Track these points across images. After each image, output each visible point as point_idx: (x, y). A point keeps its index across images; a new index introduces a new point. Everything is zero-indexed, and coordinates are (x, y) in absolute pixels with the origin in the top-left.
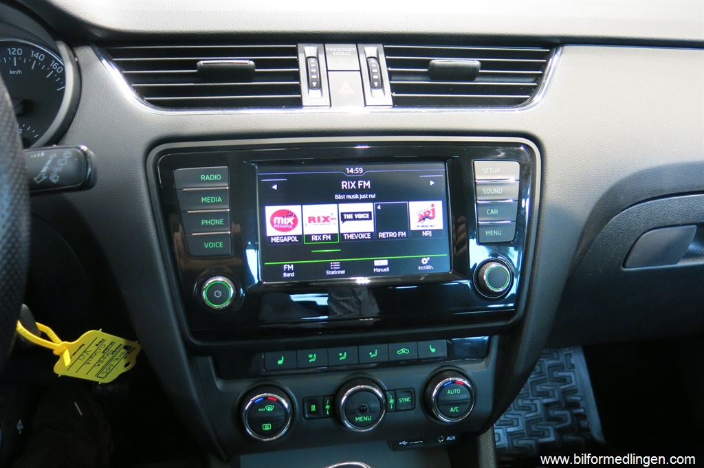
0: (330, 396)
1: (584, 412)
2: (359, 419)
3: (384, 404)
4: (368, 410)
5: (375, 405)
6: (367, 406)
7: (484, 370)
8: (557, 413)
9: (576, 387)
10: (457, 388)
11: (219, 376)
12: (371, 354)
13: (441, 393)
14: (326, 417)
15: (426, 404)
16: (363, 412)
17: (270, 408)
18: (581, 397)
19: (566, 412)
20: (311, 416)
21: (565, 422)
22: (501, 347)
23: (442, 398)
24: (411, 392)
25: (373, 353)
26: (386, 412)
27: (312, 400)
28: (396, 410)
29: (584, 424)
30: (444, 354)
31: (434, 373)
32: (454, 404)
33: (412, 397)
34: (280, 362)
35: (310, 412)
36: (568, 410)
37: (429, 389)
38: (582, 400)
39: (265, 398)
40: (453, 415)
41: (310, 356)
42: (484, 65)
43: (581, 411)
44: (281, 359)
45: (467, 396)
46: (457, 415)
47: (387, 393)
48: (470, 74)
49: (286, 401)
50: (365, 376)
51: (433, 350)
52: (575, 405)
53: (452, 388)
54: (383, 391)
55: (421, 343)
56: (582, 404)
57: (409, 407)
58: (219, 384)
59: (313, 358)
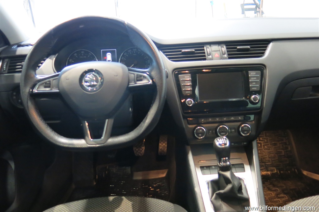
0: (215, 129)
2: (222, 134)
5: (226, 130)
12: (224, 119)
13: (242, 128)
14: (214, 134)
15: (238, 131)
16: (223, 132)
17: (201, 130)
20: (210, 134)
24: (235, 128)
26: (228, 133)
28: (231, 133)
30: (243, 119)
32: (246, 131)
33: (235, 130)
37: (239, 128)
39: (200, 128)
40: (246, 134)
42: (251, 47)
48: (247, 50)
51: (240, 118)
53: (245, 127)
55: (237, 117)
57: (234, 132)
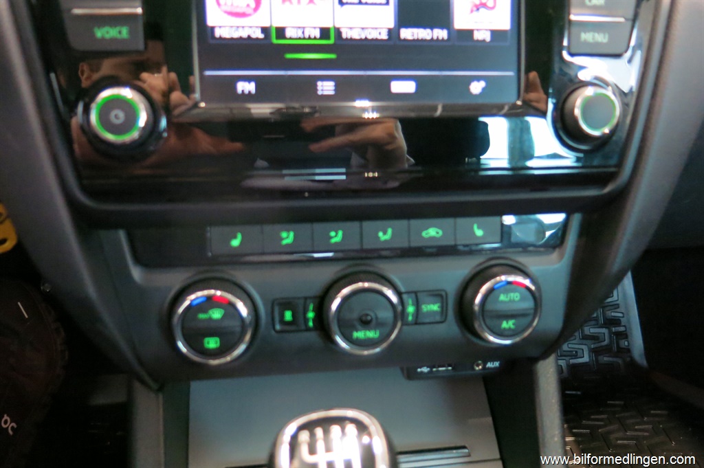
0: (315, 297)
1: (626, 331)
2: (359, 335)
3: (399, 314)
4: (374, 320)
5: (386, 315)
6: (373, 315)
7: (556, 266)
8: (593, 330)
9: (618, 302)
10: (514, 291)
11: (138, 260)
12: (381, 234)
13: (489, 299)
14: (308, 329)
15: (464, 314)
16: (366, 323)
17: (217, 314)
18: (622, 313)
19: (604, 330)
20: (287, 328)
21: (602, 342)
22: (584, 231)
23: (489, 307)
24: (441, 296)
25: (385, 233)
26: (402, 325)
27: (286, 304)
28: (416, 322)
29: (624, 343)
31: (478, 269)
32: (508, 317)
33: (442, 303)
34: (236, 243)
35: (282, 322)
36: (606, 328)
37: (469, 293)
38: (623, 317)
39: (209, 299)
40: (506, 333)
41: (284, 235)
43: (622, 329)
44: (235, 237)
45: (529, 304)
46: (511, 333)
47: (405, 296)
49: (245, 304)
50: (371, 269)
51: (479, 233)
52: (616, 322)
53: (506, 292)
54: (399, 294)
55: (462, 222)
56: (623, 321)
57: (438, 318)
58: (136, 273)
59: (288, 238)
